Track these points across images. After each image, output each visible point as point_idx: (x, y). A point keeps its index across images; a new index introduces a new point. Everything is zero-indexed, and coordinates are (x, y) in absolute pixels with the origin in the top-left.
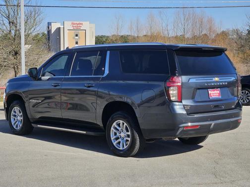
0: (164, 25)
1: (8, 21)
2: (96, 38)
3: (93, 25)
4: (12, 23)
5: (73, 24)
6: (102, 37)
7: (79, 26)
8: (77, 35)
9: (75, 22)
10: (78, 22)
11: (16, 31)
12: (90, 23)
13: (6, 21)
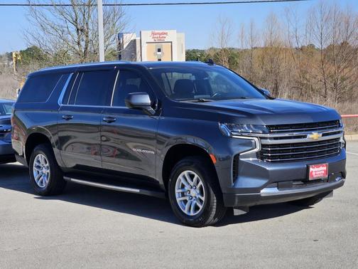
0: (291, 29)
1: (75, 28)
2: (187, 53)
3: (183, 35)
4: (82, 30)
5: (153, 34)
6: (194, 51)
7: (162, 37)
8: (159, 50)
9: (156, 32)
10: (161, 32)
11: (87, 42)
12: (177, 32)
13: (72, 28)
